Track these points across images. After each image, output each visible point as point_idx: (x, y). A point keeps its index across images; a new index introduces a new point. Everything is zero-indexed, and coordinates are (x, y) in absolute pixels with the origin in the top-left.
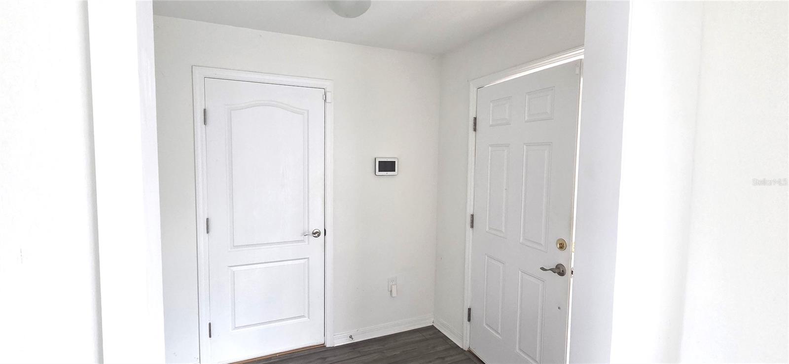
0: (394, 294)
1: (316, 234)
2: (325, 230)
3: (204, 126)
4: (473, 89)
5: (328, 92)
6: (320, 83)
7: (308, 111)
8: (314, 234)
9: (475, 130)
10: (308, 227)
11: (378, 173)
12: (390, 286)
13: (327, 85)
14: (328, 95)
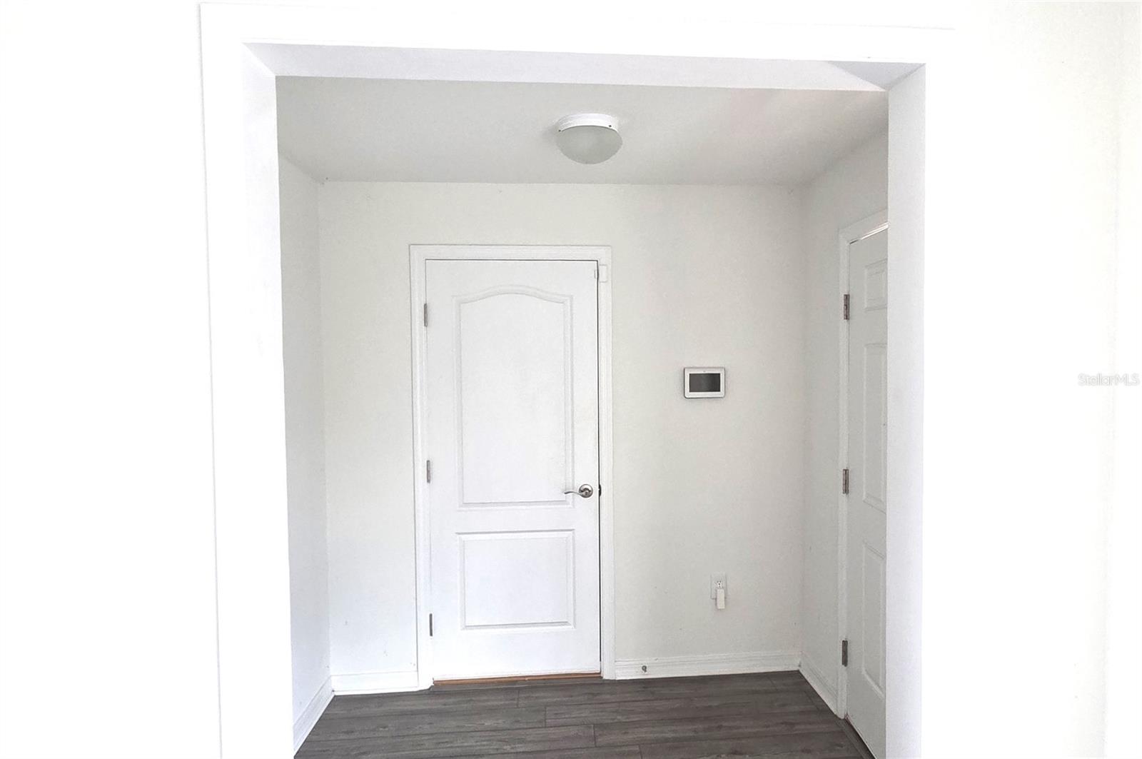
0: (721, 605)
1: (586, 493)
2: (600, 487)
3: (424, 327)
4: (844, 244)
5: (603, 265)
6: (590, 253)
7: (571, 297)
8: (582, 491)
9: (847, 317)
10: (573, 480)
11: (689, 394)
12: (713, 591)
13: (603, 255)
14: (603, 270)
